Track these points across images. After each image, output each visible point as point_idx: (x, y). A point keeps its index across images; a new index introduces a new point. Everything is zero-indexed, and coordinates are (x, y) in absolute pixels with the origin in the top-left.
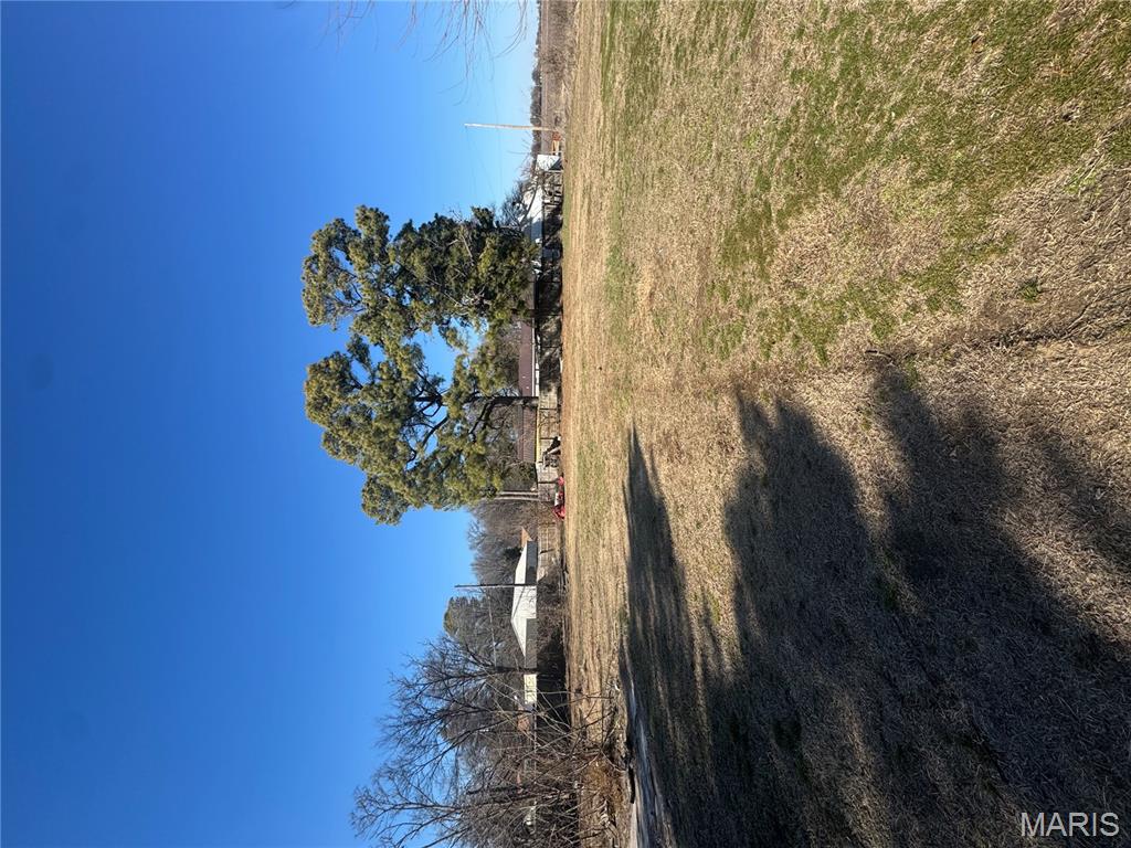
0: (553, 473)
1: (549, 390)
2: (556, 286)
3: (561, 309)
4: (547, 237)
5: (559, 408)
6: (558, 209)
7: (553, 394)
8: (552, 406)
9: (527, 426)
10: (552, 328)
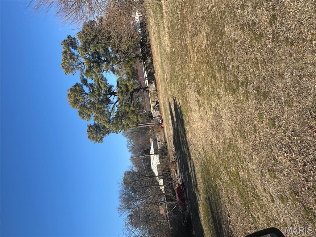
0: (158, 113)
3: (151, 54)
4: (142, 29)
5: (156, 90)
7: (153, 85)
8: (154, 90)
9: (146, 98)
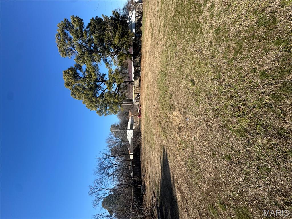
0: (138, 103)
1: (137, 79)
2: (140, 46)
3: (141, 54)
4: (137, 29)
5: (140, 85)
6: (141, 19)
7: (138, 81)
8: (138, 84)
9: (130, 90)
10: (138, 61)
